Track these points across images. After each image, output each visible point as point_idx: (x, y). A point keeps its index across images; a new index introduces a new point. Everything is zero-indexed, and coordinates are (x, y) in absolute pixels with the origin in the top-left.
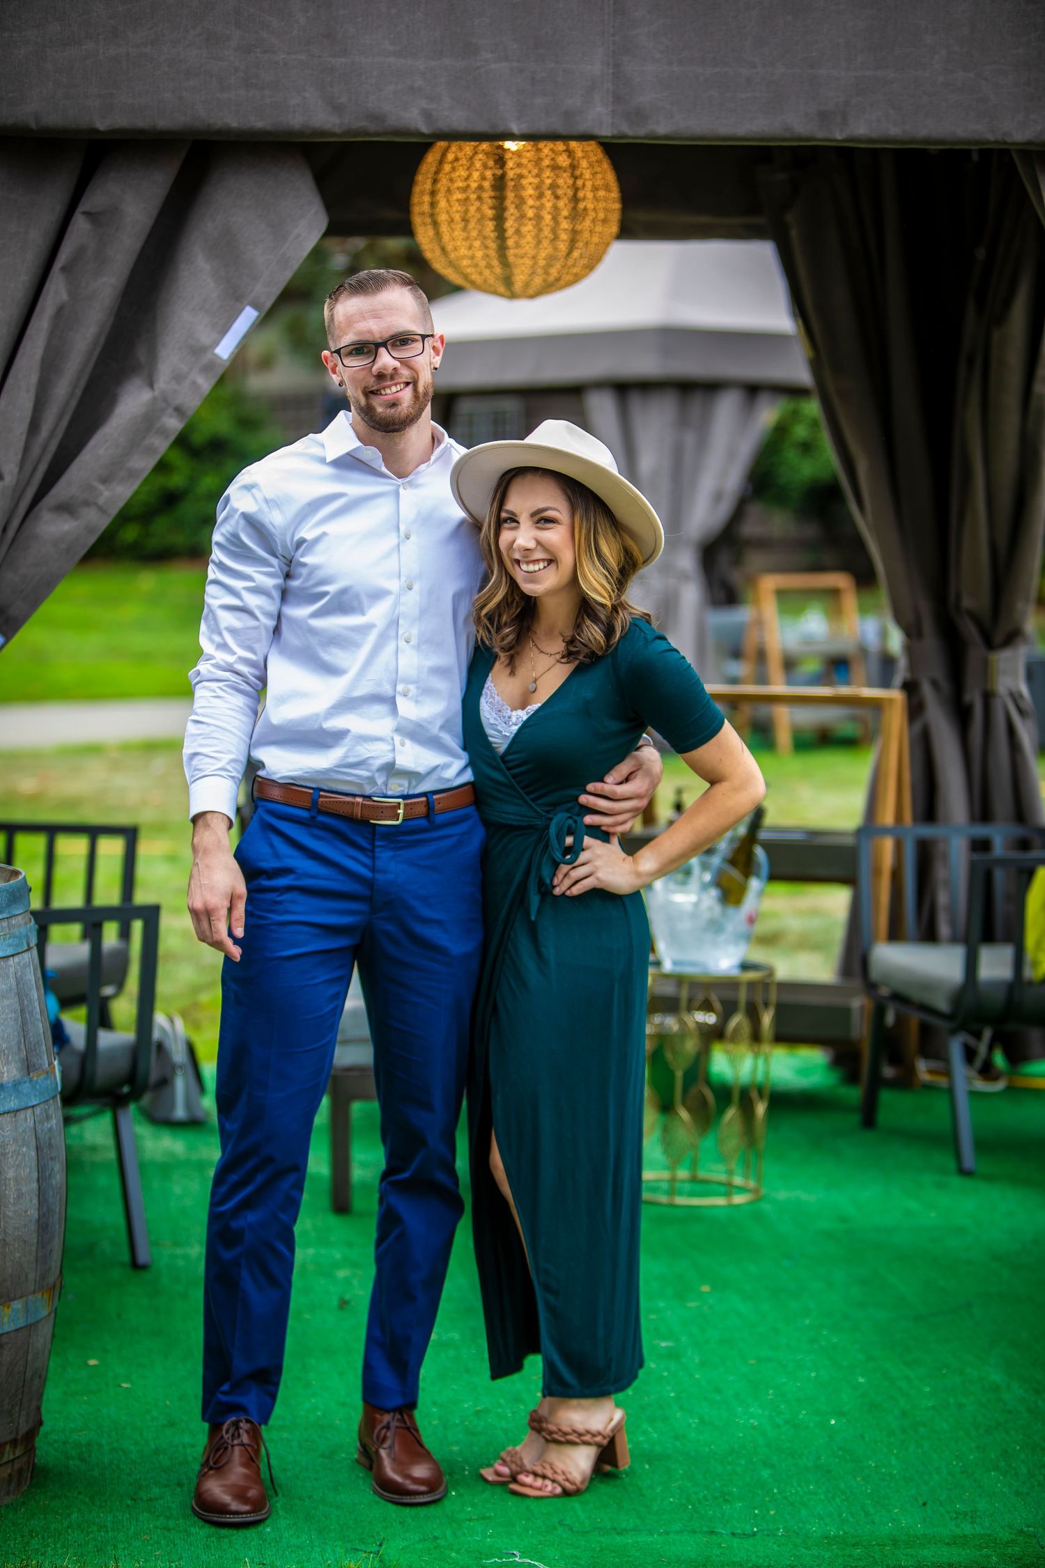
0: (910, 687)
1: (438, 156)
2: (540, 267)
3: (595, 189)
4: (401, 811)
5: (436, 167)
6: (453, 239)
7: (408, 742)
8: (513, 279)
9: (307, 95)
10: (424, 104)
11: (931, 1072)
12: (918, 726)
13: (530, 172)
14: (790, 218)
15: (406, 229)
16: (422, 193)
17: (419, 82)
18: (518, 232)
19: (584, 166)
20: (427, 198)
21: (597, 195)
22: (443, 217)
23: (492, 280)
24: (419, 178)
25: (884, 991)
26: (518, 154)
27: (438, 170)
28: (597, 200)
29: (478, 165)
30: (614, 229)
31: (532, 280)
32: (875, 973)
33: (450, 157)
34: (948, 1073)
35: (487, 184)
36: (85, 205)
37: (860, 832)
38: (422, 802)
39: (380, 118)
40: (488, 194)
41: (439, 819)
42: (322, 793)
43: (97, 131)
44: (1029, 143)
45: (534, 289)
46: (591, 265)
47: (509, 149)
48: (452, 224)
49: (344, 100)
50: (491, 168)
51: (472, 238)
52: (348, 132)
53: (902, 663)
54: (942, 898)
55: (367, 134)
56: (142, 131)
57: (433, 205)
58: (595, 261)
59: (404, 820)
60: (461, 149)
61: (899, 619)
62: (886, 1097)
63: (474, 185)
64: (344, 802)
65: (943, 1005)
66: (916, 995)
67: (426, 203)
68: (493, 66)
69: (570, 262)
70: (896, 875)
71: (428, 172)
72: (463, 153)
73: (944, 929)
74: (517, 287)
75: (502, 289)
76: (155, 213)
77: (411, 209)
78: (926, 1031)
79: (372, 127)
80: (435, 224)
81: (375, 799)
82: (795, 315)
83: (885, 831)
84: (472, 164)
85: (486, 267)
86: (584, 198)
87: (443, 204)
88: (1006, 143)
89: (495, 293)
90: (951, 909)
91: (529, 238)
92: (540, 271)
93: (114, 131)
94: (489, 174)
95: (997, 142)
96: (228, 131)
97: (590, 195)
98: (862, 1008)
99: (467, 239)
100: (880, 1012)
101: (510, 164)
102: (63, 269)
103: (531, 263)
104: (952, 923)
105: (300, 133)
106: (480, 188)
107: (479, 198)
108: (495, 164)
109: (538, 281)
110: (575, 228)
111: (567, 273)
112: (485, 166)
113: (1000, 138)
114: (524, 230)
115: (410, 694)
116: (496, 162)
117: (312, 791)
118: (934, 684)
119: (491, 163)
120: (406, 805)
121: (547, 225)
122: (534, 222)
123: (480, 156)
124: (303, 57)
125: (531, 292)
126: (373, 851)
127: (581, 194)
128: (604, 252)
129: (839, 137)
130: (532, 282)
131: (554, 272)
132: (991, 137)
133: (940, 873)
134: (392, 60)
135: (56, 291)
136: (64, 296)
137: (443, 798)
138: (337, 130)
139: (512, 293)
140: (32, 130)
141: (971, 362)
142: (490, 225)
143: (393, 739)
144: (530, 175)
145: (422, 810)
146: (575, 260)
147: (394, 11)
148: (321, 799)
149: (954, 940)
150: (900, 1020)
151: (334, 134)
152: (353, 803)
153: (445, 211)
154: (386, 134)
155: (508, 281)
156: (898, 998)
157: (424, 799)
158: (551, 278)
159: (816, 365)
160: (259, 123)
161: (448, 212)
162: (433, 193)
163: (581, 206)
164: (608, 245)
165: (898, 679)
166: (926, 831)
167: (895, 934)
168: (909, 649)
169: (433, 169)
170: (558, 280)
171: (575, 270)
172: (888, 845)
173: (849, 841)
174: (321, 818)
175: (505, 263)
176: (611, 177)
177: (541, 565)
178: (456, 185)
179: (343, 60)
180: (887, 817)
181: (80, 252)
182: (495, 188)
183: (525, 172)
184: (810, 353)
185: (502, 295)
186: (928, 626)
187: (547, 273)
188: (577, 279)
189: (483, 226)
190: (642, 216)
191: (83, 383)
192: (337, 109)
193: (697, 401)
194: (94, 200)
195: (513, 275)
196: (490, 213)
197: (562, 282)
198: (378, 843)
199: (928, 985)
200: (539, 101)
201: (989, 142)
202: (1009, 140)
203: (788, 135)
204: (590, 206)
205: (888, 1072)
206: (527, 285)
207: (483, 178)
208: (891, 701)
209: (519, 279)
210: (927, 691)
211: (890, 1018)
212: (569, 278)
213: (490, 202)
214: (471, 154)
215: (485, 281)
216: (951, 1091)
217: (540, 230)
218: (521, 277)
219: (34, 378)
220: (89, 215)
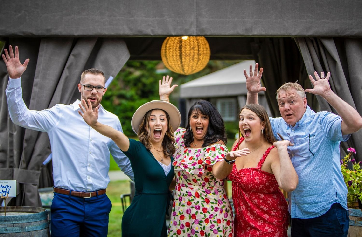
1: (167, 40)
3: (203, 48)
4: (91, 195)
6: (170, 60)
7: (91, 178)
9: (124, 27)
10: (152, 28)
13: (188, 44)
14: (258, 55)
16: (163, 50)
17: (150, 23)
18: (185, 58)
19: (201, 43)
21: (204, 50)
22: (168, 55)
23: (179, 70)
24: (162, 46)
26: (185, 40)
27: (167, 44)
30: (209, 58)
31: (189, 70)
33: (170, 40)
35: (177, 47)
36: (72, 53)
38: (95, 193)
39: (141, 32)
40: (178, 49)
41: (99, 197)
42: (72, 191)
43: (75, 36)
44: (296, 36)
48: (170, 57)
49: (132, 28)
52: (134, 35)
55: (138, 35)
56: (85, 36)
57: (165, 52)
59: (91, 197)
63: (174, 48)
64: (77, 193)
68: (168, 19)
69: (198, 65)
71: (164, 45)
74: (185, 71)
75: (182, 72)
76: (89, 55)
77: (161, 53)
79: (139, 34)
80: (166, 57)
81: (84, 192)
84: (174, 42)
85: (178, 67)
87: (168, 52)
88: (290, 36)
91: (188, 60)
92: (190, 68)
93: (78, 36)
94: (178, 45)
95: (288, 35)
96: (105, 35)
97: (202, 50)
99: (173, 60)
101: (183, 43)
102: (68, 68)
105: (122, 36)
107: (176, 51)
108: (180, 43)
110: (199, 57)
111: (197, 68)
112: (177, 43)
113: (289, 34)
114: (186, 58)
115: (91, 166)
117: (69, 191)
119: (178, 42)
120: (92, 193)
121: (192, 57)
122: (189, 56)
123: (176, 40)
124: (123, 18)
126: (84, 205)
127: (200, 49)
129: (250, 35)
132: (287, 34)
134: (144, 18)
135: (66, 73)
136: (68, 74)
137: (100, 192)
138: (131, 35)
139: (184, 73)
140: (59, 36)
142: (179, 57)
143: (87, 177)
145: (95, 195)
147: (144, 7)
148: (72, 193)
151: (130, 36)
152: (79, 193)
154: (143, 35)
155: (183, 70)
157: (96, 192)
158: (193, 69)
160: (113, 33)
162: (165, 50)
163: (200, 52)
170: (195, 70)
171: (199, 67)
174: (72, 197)
175: (182, 66)
176: (208, 45)
178: (171, 47)
179: (132, 18)
181: (71, 64)
183: (186, 44)
189: (177, 57)
191: (72, 94)
192: (131, 30)
194: (74, 52)
195: (184, 68)
196: (178, 54)
198: (85, 203)
200: (179, 27)
201: (286, 36)
202: (291, 35)
203: (238, 34)
204: (202, 52)
209: (186, 69)
213: (178, 52)
214: (174, 40)
217: (190, 58)
219: (60, 93)
220: (73, 55)
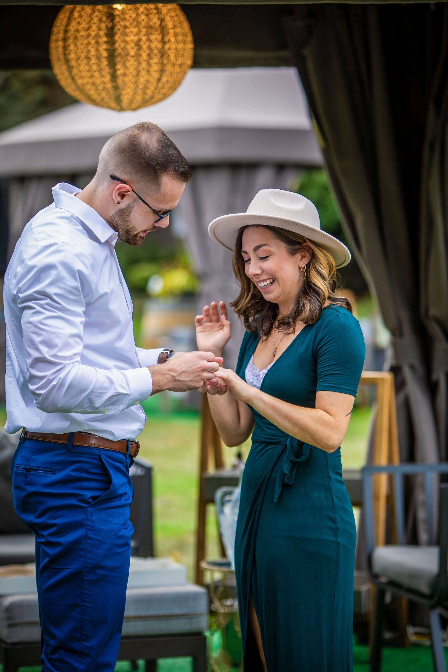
0: (395, 370)
1: (67, 14)
2: (140, 89)
3: (176, 35)
5: (67, 22)
6: (80, 71)
8: (122, 97)
11: (416, 634)
12: (402, 396)
13: (131, 24)
14: (307, 52)
15: (47, 64)
16: (57, 40)
18: (124, 65)
19: (168, 19)
20: (61, 43)
21: (177, 39)
22: (72, 56)
23: (107, 99)
24: (55, 30)
25: (383, 580)
26: (123, 12)
27: (68, 23)
28: (177, 42)
29: (96, 20)
30: (189, 62)
31: (134, 98)
32: (377, 567)
33: (76, 14)
34: (429, 635)
35: (102, 33)
37: (364, 470)
40: (103, 40)
45: (137, 104)
46: (174, 87)
47: (117, 8)
48: (79, 61)
50: (105, 22)
51: (93, 70)
53: (389, 354)
54: (422, 515)
57: (65, 48)
58: (177, 84)
60: (83, 9)
61: (387, 323)
62: (386, 652)
63: (93, 34)
65: (425, 589)
66: (406, 582)
67: (61, 47)
69: (160, 85)
70: (390, 499)
71: (61, 25)
72: (85, 12)
73: (423, 536)
74: (124, 103)
75: (114, 105)
77: (50, 51)
78: (413, 606)
80: (67, 61)
82: (311, 118)
83: (381, 469)
84: (92, 19)
85: (103, 90)
86: (169, 41)
87: (72, 47)
89: (110, 108)
90: (428, 521)
91: (132, 69)
92: (139, 92)
94: (103, 26)
97: (173, 39)
98: (369, 590)
99: (89, 71)
100: (381, 594)
101: (118, 19)
103: (134, 87)
104: (429, 531)
106: (97, 36)
107: (97, 43)
108: (107, 19)
109: (139, 98)
110: (163, 62)
111: (159, 93)
112: (100, 20)
114: (128, 64)
116: (108, 18)
118: (412, 367)
119: (104, 19)
121: (144, 60)
122: (135, 58)
123: (97, 13)
125: (134, 106)
128: (183, 78)
130: (135, 99)
131: (149, 92)
133: (419, 497)
139: (121, 107)
141: (432, 148)
142: (105, 63)
144: (132, 26)
146: (164, 84)
149: (430, 543)
150: (395, 599)
153: (74, 51)
155: (118, 99)
156: (392, 583)
158: (147, 97)
159: (326, 151)
161: (76, 52)
162: (65, 40)
163: (167, 47)
164: (185, 73)
165: (387, 365)
166: (409, 469)
167: (390, 541)
168: (394, 344)
169: (64, 23)
170: (152, 97)
171: (164, 91)
172: (383, 479)
173: (357, 476)
175: (116, 88)
176: (186, 26)
177: (268, 282)
178: (81, 34)
180: (382, 460)
182: (107, 35)
183: (128, 24)
184: (322, 144)
185: (114, 109)
186: (407, 328)
187: (145, 93)
188: (165, 97)
189: (100, 61)
190: (206, 53)
193: (243, 176)
195: (122, 94)
196: (105, 54)
197: (155, 99)
199: (414, 575)
204: (173, 46)
205: (388, 635)
206: (131, 102)
207: (99, 29)
208: (383, 380)
209: (126, 98)
210: (407, 373)
211: (388, 598)
212: (159, 96)
213: (105, 46)
214: (90, 12)
215: (102, 100)
216: (432, 647)
217: (140, 63)
218: (127, 96)
